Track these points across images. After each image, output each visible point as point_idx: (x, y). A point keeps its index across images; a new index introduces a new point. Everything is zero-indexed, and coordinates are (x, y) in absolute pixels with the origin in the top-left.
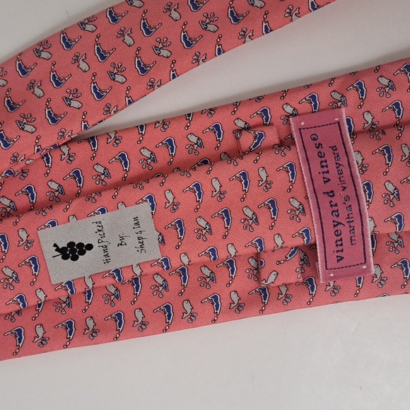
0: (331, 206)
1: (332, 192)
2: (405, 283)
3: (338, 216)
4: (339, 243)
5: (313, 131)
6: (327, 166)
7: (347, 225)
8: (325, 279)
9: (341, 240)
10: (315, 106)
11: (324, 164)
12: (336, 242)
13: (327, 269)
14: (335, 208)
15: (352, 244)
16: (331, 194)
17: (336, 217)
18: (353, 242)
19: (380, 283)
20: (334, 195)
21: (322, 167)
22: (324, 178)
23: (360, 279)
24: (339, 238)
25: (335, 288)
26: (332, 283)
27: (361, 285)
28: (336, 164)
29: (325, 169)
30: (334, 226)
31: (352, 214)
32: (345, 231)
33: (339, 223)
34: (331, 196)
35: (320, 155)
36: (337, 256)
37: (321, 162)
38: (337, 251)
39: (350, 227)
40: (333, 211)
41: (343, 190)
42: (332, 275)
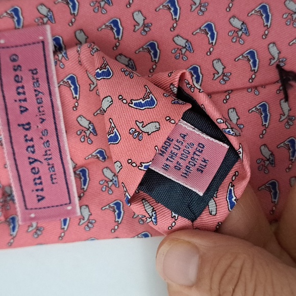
0: (26, 140)
1: (29, 124)
2: (116, 227)
3: (33, 152)
4: (38, 181)
5: (13, 50)
6: (24, 93)
7: (45, 163)
8: (24, 220)
9: (40, 178)
10: (19, 21)
11: (21, 90)
12: (34, 180)
13: (26, 209)
14: (30, 143)
15: (53, 183)
16: (27, 126)
17: (31, 154)
18: (54, 181)
19: (88, 225)
20: (30, 128)
21: (19, 93)
22: (21, 107)
23: (65, 221)
24: (37, 176)
25: (38, 229)
26: (34, 224)
27: (66, 227)
28: (35, 90)
29: (22, 97)
30: (31, 163)
31: (49, 150)
32: (43, 169)
33: (36, 160)
34: (27, 129)
35: (17, 79)
36: (38, 196)
37: (18, 88)
38: (37, 190)
39: (49, 165)
40: (29, 147)
41: (42, 122)
42: (33, 215)
